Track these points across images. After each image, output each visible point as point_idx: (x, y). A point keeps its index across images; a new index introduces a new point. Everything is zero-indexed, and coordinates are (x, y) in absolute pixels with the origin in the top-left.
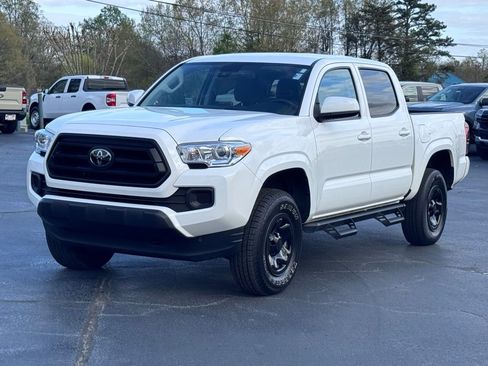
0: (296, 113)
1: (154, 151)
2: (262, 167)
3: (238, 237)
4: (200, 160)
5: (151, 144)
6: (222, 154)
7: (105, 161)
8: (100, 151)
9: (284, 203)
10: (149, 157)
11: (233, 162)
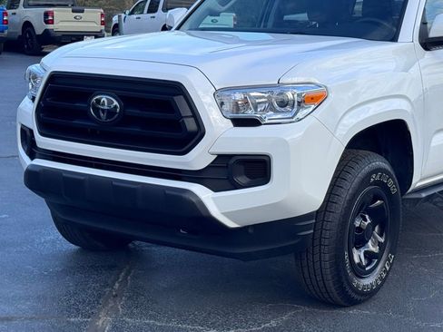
0: (394, 38)
1: (179, 100)
2: (344, 121)
3: (307, 227)
4: (250, 113)
5: (176, 89)
6: (283, 104)
7: (111, 113)
8: (104, 99)
9: (376, 171)
10: (172, 108)
11: (300, 115)
